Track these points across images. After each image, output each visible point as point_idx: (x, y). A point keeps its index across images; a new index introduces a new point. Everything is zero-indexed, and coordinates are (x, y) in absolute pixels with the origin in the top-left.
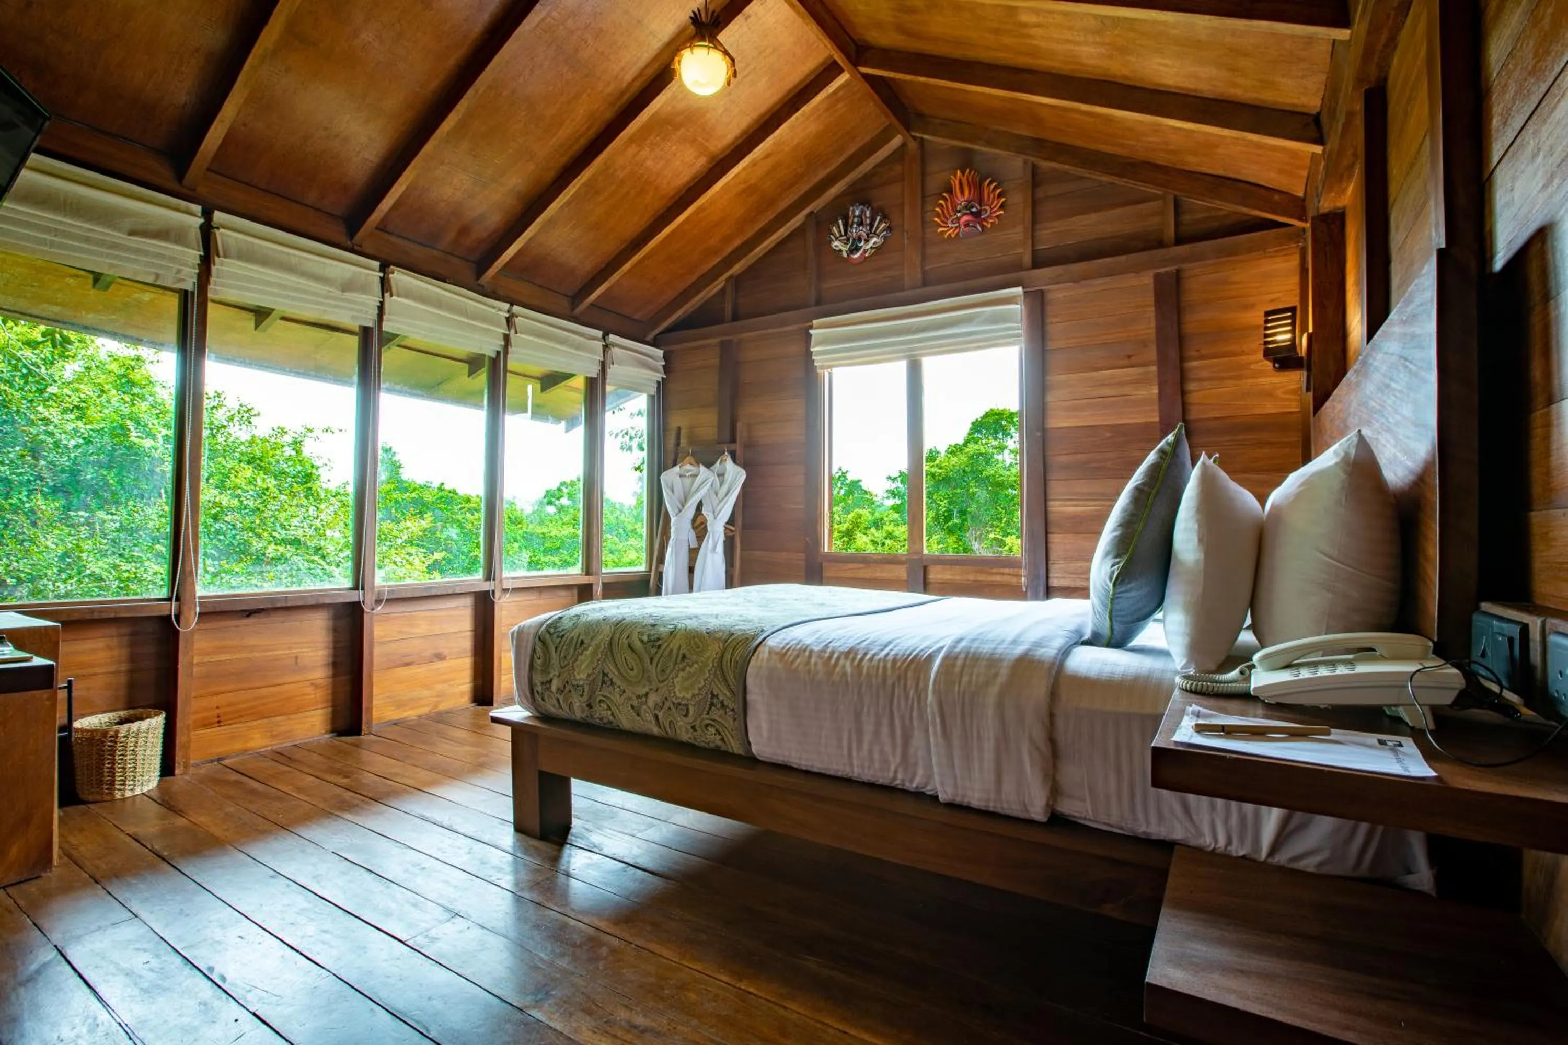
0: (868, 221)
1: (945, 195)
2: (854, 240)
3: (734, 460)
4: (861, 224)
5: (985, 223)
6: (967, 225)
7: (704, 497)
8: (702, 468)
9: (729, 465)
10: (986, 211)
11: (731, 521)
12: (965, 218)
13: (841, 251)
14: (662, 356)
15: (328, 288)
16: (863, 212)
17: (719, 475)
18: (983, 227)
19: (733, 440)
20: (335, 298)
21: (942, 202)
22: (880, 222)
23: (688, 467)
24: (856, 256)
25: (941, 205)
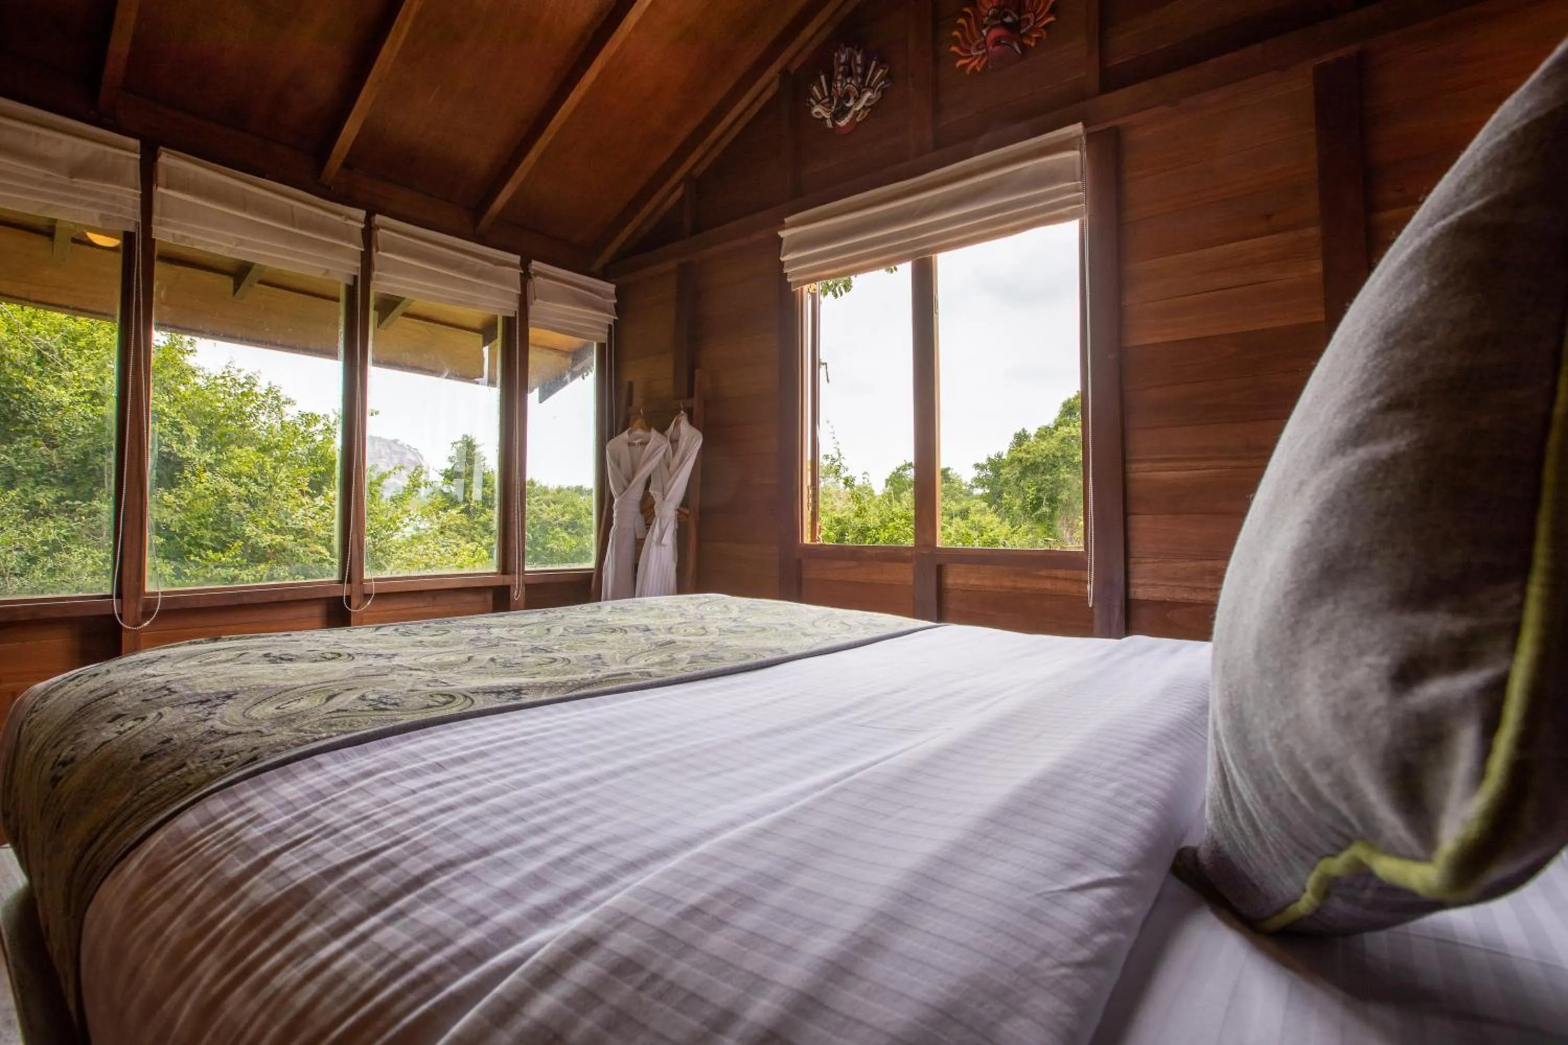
0: (859, 70)
1: (967, 10)
2: (840, 99)
3: (691, 421)
4: (849, 73)
5: (1026, 41)
6: (997, 42)
7: (654, 471)
8: (654, 432)
9: (685, 426)
10: (1028, 20)
11: (685, 503)
12: (995, 33)
13: (824, 119)
14: (613, 291)
15: (45, 171)
16: (851, 57)
17: (671, 442)
18: (1024, 47)
19: (691, 394)
20: (61, 187)
21: (961, 21)
22: (875, 70)
23: (639, 432)
24: (842, 123)
25: (962, 26)
